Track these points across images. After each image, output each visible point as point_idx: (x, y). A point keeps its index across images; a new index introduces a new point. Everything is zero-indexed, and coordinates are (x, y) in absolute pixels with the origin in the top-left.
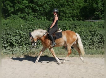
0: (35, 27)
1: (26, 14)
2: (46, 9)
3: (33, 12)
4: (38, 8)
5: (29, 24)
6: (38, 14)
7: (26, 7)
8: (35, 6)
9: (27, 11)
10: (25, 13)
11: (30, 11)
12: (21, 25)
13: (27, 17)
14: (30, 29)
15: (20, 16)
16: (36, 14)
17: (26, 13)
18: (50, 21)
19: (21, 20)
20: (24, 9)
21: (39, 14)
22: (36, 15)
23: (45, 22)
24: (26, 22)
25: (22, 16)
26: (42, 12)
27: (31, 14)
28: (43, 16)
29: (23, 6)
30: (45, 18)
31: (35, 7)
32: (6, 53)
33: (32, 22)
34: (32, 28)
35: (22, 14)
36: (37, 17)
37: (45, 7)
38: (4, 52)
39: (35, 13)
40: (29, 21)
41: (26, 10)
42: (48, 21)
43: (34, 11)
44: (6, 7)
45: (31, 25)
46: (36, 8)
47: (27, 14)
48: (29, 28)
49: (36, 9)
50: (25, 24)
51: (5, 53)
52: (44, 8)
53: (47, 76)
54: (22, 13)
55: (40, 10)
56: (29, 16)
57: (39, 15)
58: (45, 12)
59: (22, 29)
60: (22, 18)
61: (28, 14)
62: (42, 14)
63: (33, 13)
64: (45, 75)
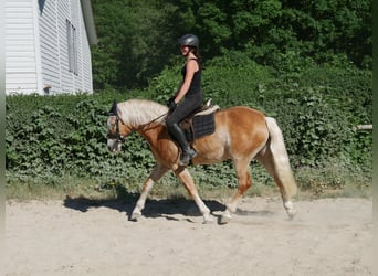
0: (311, 91)
1: (272, 46)
2: (347, 26)
3: (299, 40)
4: (316, 24)
5: (286, 79)
6: (316, 46)
7: (274, 21)
8: (305, 16)
9: (276, 36)
10: (270, 43)
11: (289, 34)
12: (260, 87)
13: (278, 56)
14: (290, 100)
15: (254, 54)
16: (310, 45)
17: (273, 41)
18: (361, 67)
19: (258, 69)
20: (268, 27)
21: (321, 44)
22: (311, 47)
23: (344, 71)
24: (276, 76)
25: (260, 52)
26: (332, 36)
27: (291, 46)
28: (335, 53)
29: (264, 17)
30: (346, 57)
31: (307, 19)
32: (207, 181)
33: (297, 75)
34: (298, 96)
35: (260, 46)
36: (312, 54)
37: (341, 19)
38: (201, 181)
39: (307, 43)
40: (288, 71)
41: (274, 33)
42: (356, 71)
43: (304, 33)
44: (203, 24)
45: (296, 84)
46: (310, 25)
47: (276, 44)
48: (286, 97)
49: (311, 29)
50: (273, 80)
51: (204, 184)
52: (338, 24)
53: (357, 267)
54: (258, 43)
55: (325, 32)
56: (284, 51)
57: (322, 49)
58: (342, 38)
59: (262, 99)
60: (261, 61)
61: (282, 45)
62: (331, 45)
63: (300, 43)
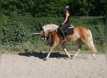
0: (20, 23)
1: (10, 10)
2: (31, 5)
3: (17, 9)
4: (22, 4)
5: (13, 20)
6: (22, 11)
7: (11, 3)
8: (19, 2)
9: (11, 7)
10: (9, 9)
11: (15, 7)
12: (5, 22)
13: (11, 13)
14: (14, 26)
15: (4, 12)
16: (21, 10)
17: (10, 9)
19: (5, 17)
20: (9, 5)
21: (24, 10)
22: (21, 11)
23: (29, 18)
24: (10, 19)
25: (6, 12)
26: (27, 8)
27: (15, 10)
28: (28, 13)
29: (7, 2)
30: (30, 14)
31: (20, 3)
33: (16, 19)
34: (16, 25)
35: (6, 10)
36: (21, 13)
37: (29, 3)
39: (20, 10)
40: (14, 17)
41: (10, 6)
42: (33, 18)
43: (19, 7)
45: (15, 21)
46: (21, 5)
47: (11, 10)
48: (13, 25)
49: (21, 6)
50: (9, 20)
52: (29, 5)
53: (31, 72)
54: (6, 9)
55: (25, 7)
56: (13, 12)
57: (24, 12)
58: (30, 9)
59: (5, 25)
60: (6, 14)
61: (12, 10)
62: (27, 11)
63: (18, 10)
64: (28, 72)
